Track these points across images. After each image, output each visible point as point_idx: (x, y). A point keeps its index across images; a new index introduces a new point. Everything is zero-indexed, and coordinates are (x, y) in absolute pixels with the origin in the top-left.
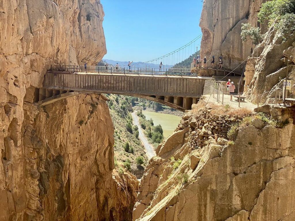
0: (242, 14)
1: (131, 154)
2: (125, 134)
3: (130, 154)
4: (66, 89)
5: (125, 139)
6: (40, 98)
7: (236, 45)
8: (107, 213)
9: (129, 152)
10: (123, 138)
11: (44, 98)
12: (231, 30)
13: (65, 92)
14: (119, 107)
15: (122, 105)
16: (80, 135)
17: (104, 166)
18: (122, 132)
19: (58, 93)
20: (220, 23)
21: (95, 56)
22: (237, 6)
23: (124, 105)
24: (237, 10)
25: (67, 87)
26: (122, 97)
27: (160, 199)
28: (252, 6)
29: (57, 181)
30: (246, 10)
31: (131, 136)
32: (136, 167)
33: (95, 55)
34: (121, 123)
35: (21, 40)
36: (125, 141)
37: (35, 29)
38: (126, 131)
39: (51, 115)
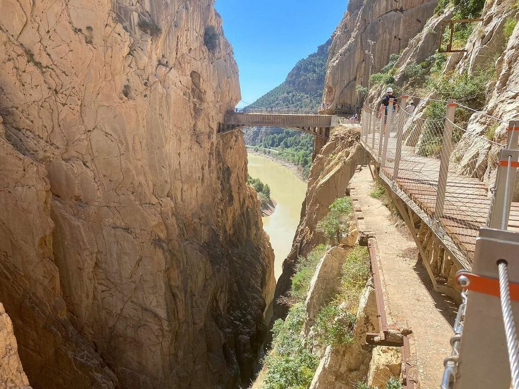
0: (352, 78)
4: (239, 124)
6: (221, 130)
7: (348, 96)
8: (245, 209)
11: (223, 130)
12: (346, 87)
13: (238, 126)
17: (242, 178)
19: (233, 127)
20: (339, 83)
22: (350, 73)
24: (349, 76)
25: (241, 122)
27: (327, 173)
28: (358, 74)
29: (228, 183)
30: (355, 76)
35: (214, 93)
37: (221, 85)
39: (225, 141)
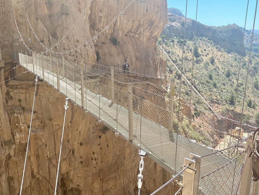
1: (253, 109)
2: (251, 90)
3: (251, 109)
5: (250, 95)
9: (251, 107)
10: (249, 94)
14: (251, 67)
15: (255, 65)
16: (101, 149)
18: (249, 88)
21: (149, 28)
23: (256, 66)
26: (256, 59)
31: (257, 92)
32: (255, 121)
33: (147, 25)
34: (250, 80)
36: (250, 96)
38: (252, 88)
